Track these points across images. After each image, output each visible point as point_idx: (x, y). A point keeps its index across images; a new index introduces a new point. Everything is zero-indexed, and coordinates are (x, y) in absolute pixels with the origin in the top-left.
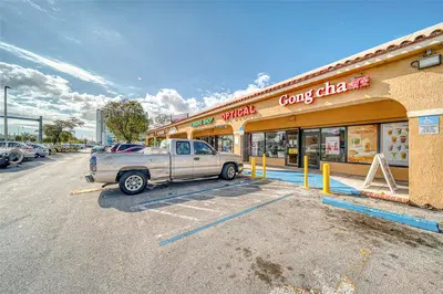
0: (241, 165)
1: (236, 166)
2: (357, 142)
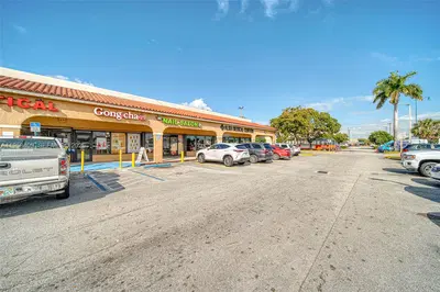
2: (117, 142)
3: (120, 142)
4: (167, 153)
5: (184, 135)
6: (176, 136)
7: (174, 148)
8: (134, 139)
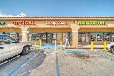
0: (31, 46)
1: (29, 47)
2: (59, 36)
3: (60, 37)
4: (80, 41)
5: (89, 33)
6: (85, 33)
7: (83, 39)
8: (65, 35)
